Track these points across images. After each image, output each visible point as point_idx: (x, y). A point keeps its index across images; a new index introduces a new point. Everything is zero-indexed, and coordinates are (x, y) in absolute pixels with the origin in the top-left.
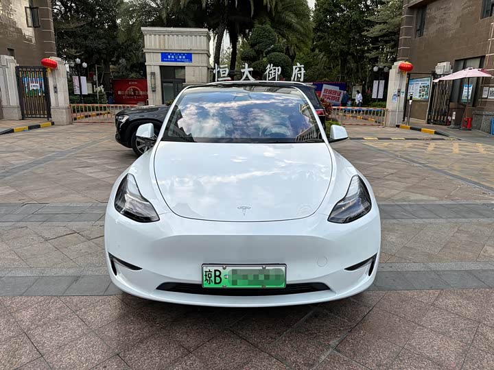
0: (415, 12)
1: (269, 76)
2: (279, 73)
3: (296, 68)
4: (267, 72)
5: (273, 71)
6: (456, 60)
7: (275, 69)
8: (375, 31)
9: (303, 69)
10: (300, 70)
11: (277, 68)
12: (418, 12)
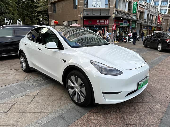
0: (52, 5)
1: (7, 23)
2: (11, 22)
3: (18, 21)
4: (5, 21)
5: (8, 21)
6: (69, 21)
7: (9, 21)
8: (39, 9)
9: (21, 21)
10: (20, 21)
11: (10, 20)
12: (53, 5)
